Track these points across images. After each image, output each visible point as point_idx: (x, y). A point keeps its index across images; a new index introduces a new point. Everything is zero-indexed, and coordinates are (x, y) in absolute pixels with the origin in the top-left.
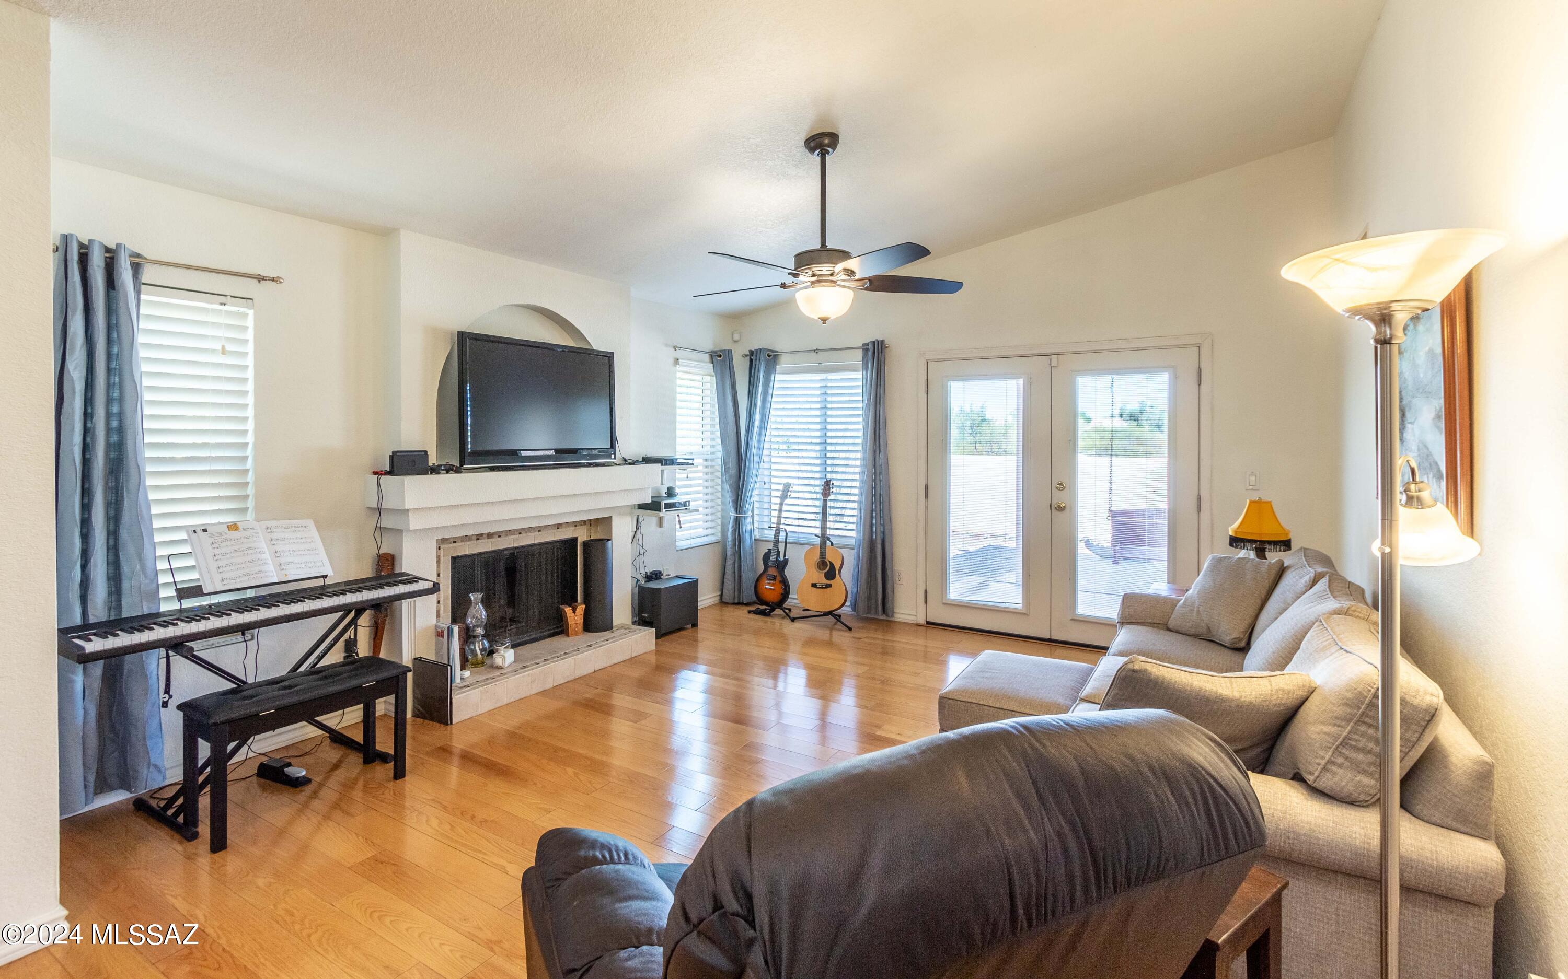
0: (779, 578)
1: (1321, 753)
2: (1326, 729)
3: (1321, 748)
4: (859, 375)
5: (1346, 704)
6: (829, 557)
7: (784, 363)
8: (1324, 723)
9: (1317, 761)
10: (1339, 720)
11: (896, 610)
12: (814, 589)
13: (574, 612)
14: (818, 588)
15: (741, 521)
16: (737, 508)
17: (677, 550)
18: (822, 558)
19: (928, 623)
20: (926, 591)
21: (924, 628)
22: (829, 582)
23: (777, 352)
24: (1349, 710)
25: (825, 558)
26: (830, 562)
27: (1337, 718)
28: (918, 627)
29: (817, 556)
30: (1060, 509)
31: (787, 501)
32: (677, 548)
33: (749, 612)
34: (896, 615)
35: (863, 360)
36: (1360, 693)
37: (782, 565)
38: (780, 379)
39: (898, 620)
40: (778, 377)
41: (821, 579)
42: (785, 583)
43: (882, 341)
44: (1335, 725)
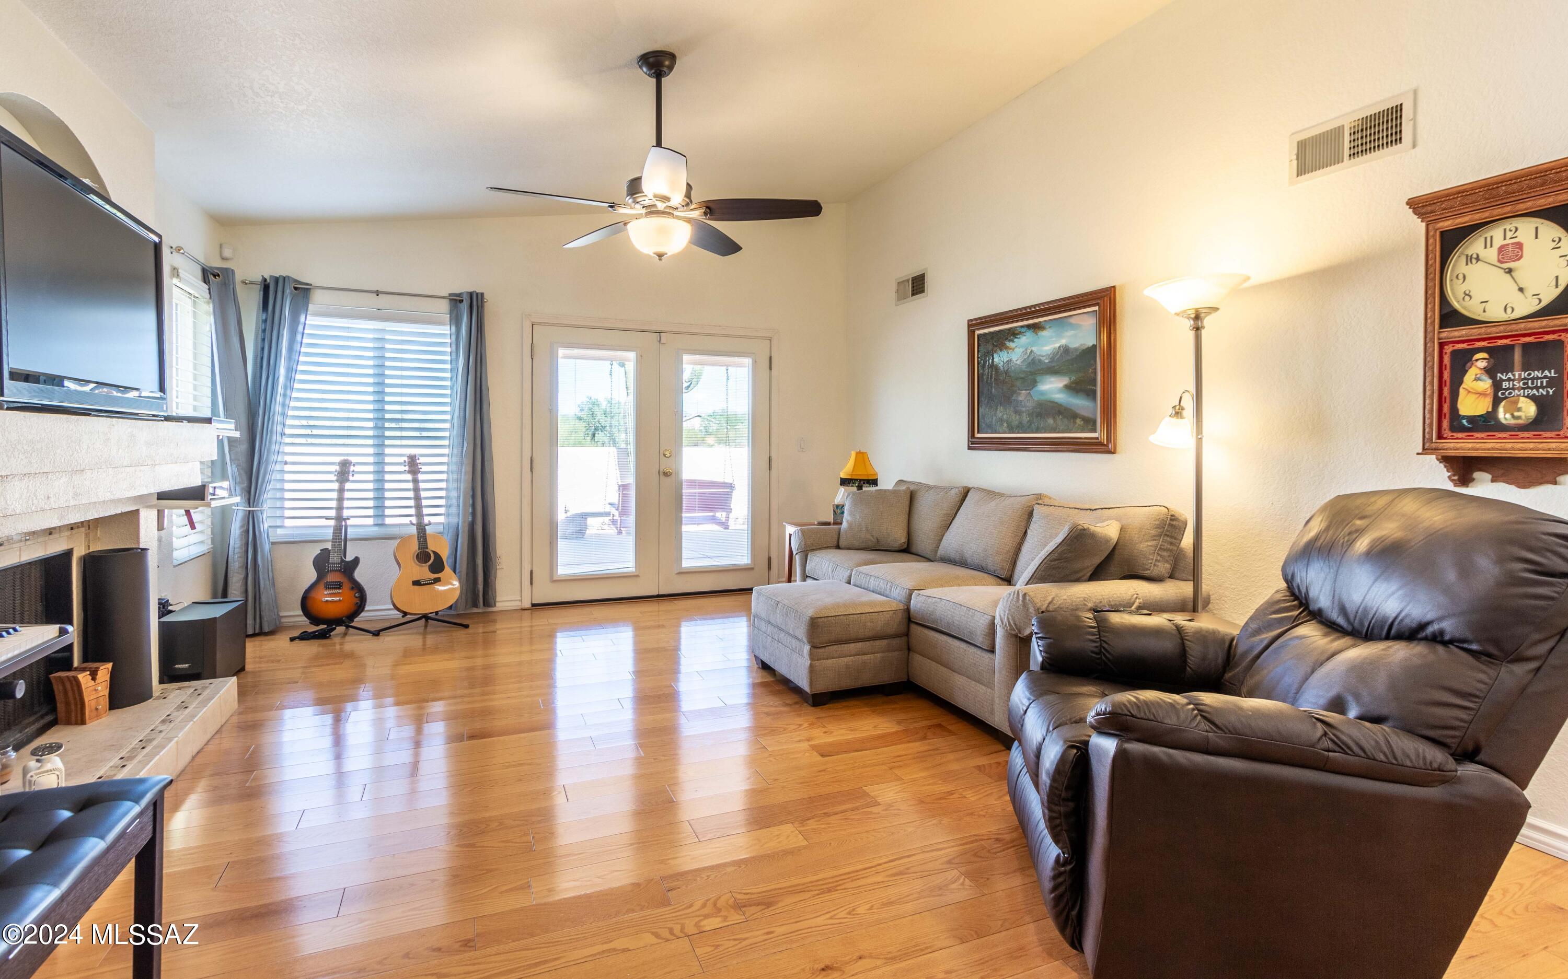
0: (347, 585)
1: (1151, 557)
2: (1149, 543)
3: (1150, 554)
4: (446, 330)
5: (1156, 528)
6: (432, 546)
7: (318, 299)
8: (1147, 541)
9: (1150, 561)
10: (1154, 537)
11: (498, 599)
12: (416, 587)
13: (94, 679)
14: (424, 585)
15: (258, 517)
16: (249, 500)
17: (174, 566)
18: (424, 548)
19: (533, 605)
20: (531, 572)
21: (530, 611)
22: (436, 576)
23: (311, 285)
24: (1159, 530)
25: (427, 548)
26: (433, 552)
27: (1154, 536)
28: (523, 612)
29: (415, 547)
30: (666, 474)
31: (348, 486)
32: (176, 563)
33: (292, 639)
34: (497, 604)
35: (451, 313)
36: (1163, 520)
37: (349, 567)
38: (312, 321)
39: (500, 609)
40: (311, 320)
41: (424, 572)
42: (358, 589)
43: (482, 294)
44: (1154, 540)
